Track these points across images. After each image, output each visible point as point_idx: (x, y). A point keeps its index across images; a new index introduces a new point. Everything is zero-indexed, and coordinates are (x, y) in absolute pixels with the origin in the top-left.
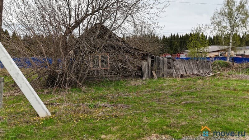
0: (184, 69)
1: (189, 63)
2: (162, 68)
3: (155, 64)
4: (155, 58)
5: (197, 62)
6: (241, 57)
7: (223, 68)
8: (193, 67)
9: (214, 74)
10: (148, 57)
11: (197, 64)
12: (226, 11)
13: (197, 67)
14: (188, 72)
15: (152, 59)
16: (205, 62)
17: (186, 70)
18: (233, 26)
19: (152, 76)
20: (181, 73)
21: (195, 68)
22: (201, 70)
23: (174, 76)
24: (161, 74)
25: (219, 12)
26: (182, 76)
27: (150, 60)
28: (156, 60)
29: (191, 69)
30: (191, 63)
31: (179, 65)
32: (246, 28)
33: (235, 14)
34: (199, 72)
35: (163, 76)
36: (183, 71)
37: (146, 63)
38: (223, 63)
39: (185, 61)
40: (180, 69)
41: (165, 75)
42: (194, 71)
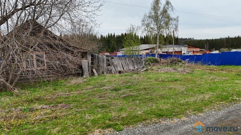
0: (121, 66)
2: (102, 65)
3: (95, 61)
4: (94, 56)
5: (132, 59)
6: (166, 53)
7: (153, 64)
8: (129, 63)
9: (146, 69)
10: (88, 55)
11: (132, 61)
12: (153, 14)
13: (132, 63)
14: (125, 68)
15: (91, 57)
16: (138, 59)
17: (123, 66)
18: (159, 28)
19: (92, 74)
20: (119, 69)
22: (136, 66)
23: (113, 73)
24: (101, 71)
25: (148, 15)
26: (120, 72)
27: (90, 58)
28: (95, 57)
29: (128, 65)
30: (127, 60)
31: (117, 62)
32: (169, 29)
33: (160, 17)
34: (134, 68)
35: (103, 73)
36: (120, 68)
37: (86, 61)
38: (153, 59)
39: (122, 58)
40: (118, 65)
41: (105, 71)
42: (130, 67)
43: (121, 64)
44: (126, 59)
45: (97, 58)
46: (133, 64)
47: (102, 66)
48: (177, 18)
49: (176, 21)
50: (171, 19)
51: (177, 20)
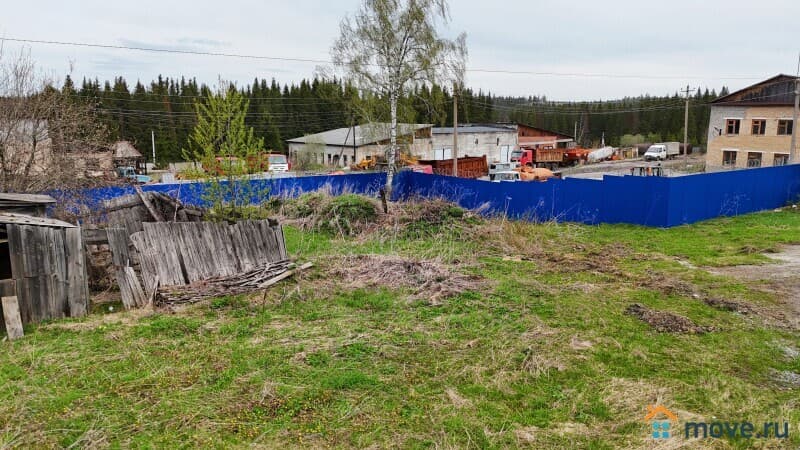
0: (176, 263)
1: (200, 236)
2: (59, 274)
5: (232, 231)
6: (430, 168)
8: (217, 249)
9: (288, 273)
11: (231, 237)
12: (376, 23)
13: (229, 248)
14: (193, 275)
16: (260, 226)
17: (187, 268)
20: (162, 280)
21: (223, 253)
22: (246, 261)
23: (127, 301)
24: (54, 303)
29: (209, 259)
30: (207, 234)
31: (155, 248)
34: (239, 268)
35: (67, 310)
36: (170, 274)
39: (184, 227)
40: (160, 262)
41: (80, 302)
42: (217, 265)
43: (174, 256)
44: (200, 228)
45: (28, 242)
46: (235, 250)
47: (61, 279)
48: (462, 39)
49: (458, 51)
50: (440, 45)
51: (460, 46)
